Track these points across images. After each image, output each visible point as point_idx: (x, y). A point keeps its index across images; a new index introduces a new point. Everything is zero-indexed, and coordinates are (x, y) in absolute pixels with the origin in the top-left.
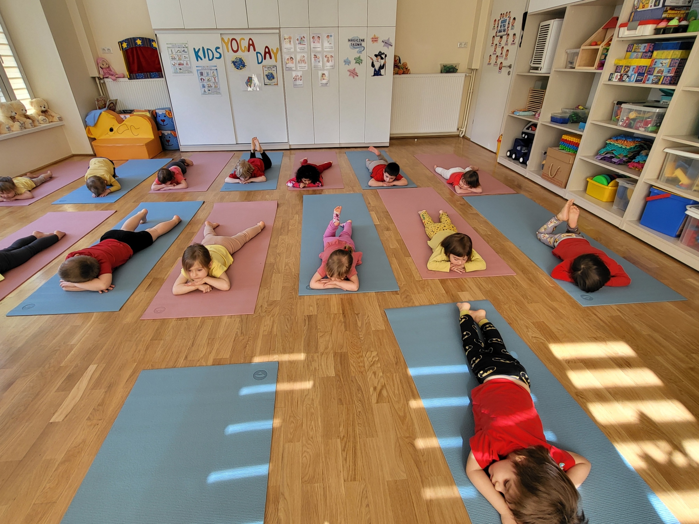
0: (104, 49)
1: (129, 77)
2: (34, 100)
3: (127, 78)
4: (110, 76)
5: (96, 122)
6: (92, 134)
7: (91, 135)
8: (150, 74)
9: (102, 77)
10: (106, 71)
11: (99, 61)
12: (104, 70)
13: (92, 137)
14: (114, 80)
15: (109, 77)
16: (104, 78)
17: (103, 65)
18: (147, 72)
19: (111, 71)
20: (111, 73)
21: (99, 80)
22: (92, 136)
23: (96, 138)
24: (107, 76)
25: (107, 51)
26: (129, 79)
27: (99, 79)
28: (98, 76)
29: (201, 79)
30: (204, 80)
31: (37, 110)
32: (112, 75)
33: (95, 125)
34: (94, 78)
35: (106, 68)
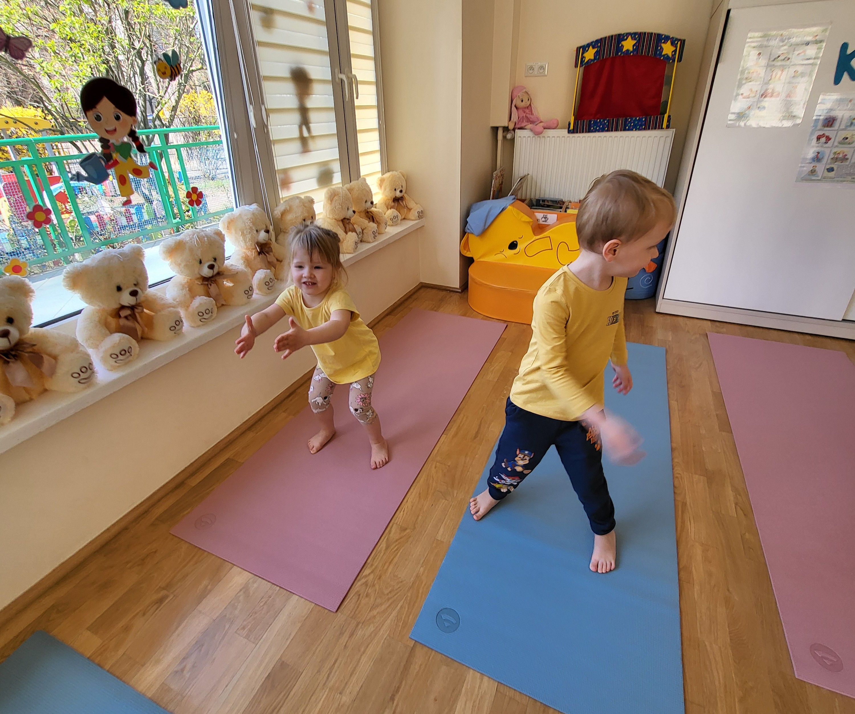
0: (532, 68)
1: (572, 127)
2: (387, 175)
3: (567, 130)
4: (530, 126)
5: (486, 227)
6: (469, 250)
7: (467, 251)
8: (626, 120)
9: (511, 127)
10: (522, 114)
11: (515, 94)
12: (521, 111)
13: (468, 255)
14: (538, 134)
15: (526, 127)
16: (514, 130)
17: (522, 101)
18: (618, 116)
19: (532, 114)
20: (532, 118)
21: (503, 132)
22: (468, 253)
23: (475, 259)
24: (523, 125)
25: (536, 72)
26: (569, 132)
27: (506, 129)
28: (506, 125)
29: (819, 138)
30: (828, 139)
31: (386, 196)
32: (532, 122)
33: (483, 233)
34: (495, 129)
35: (525, 108)
